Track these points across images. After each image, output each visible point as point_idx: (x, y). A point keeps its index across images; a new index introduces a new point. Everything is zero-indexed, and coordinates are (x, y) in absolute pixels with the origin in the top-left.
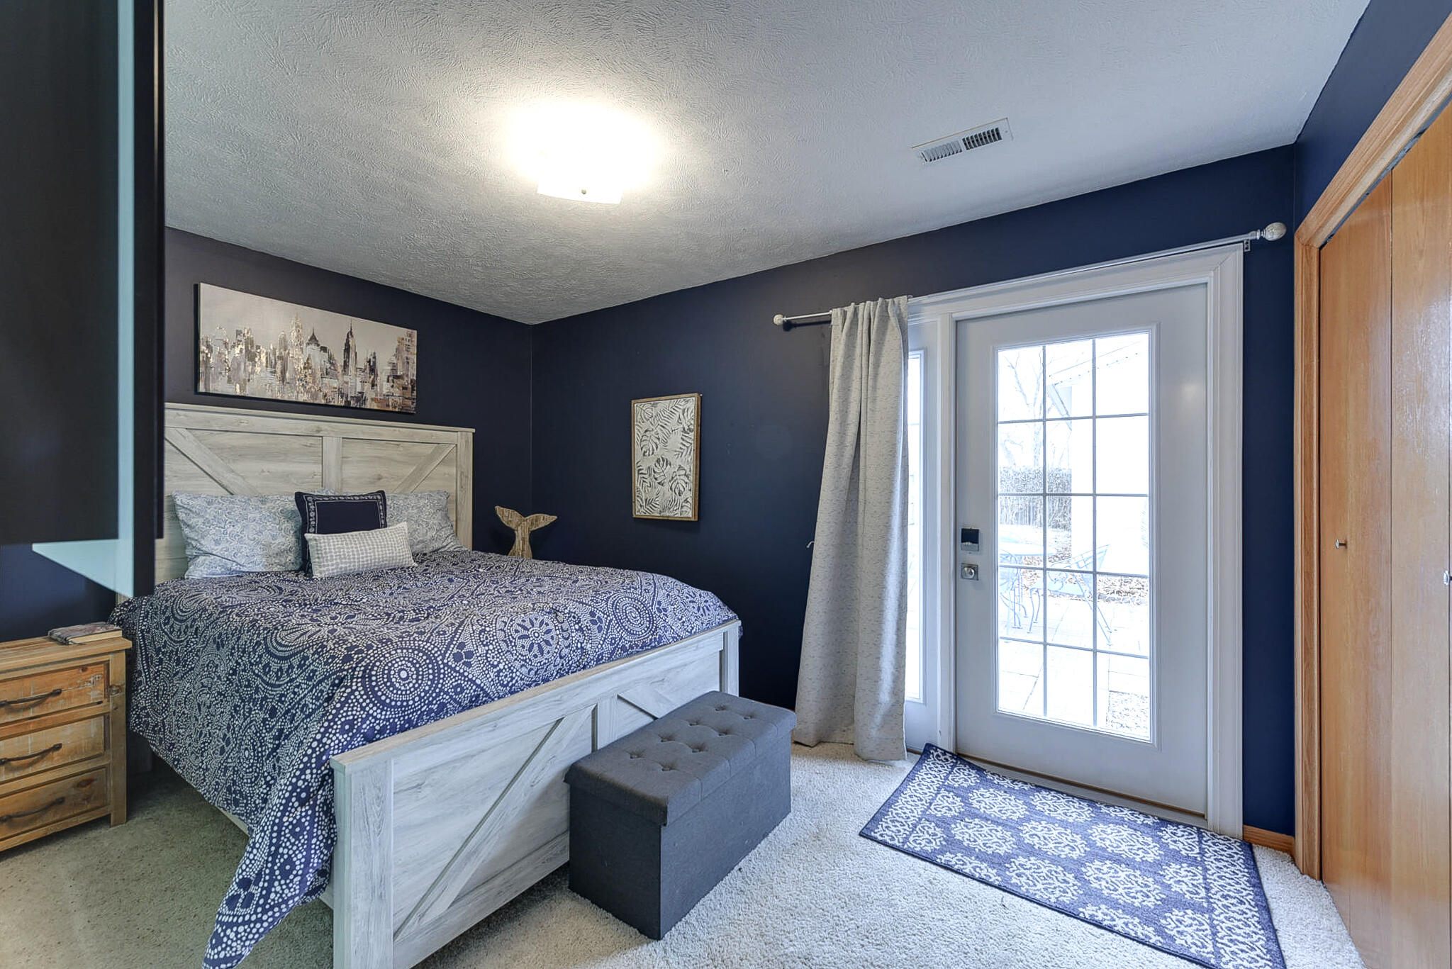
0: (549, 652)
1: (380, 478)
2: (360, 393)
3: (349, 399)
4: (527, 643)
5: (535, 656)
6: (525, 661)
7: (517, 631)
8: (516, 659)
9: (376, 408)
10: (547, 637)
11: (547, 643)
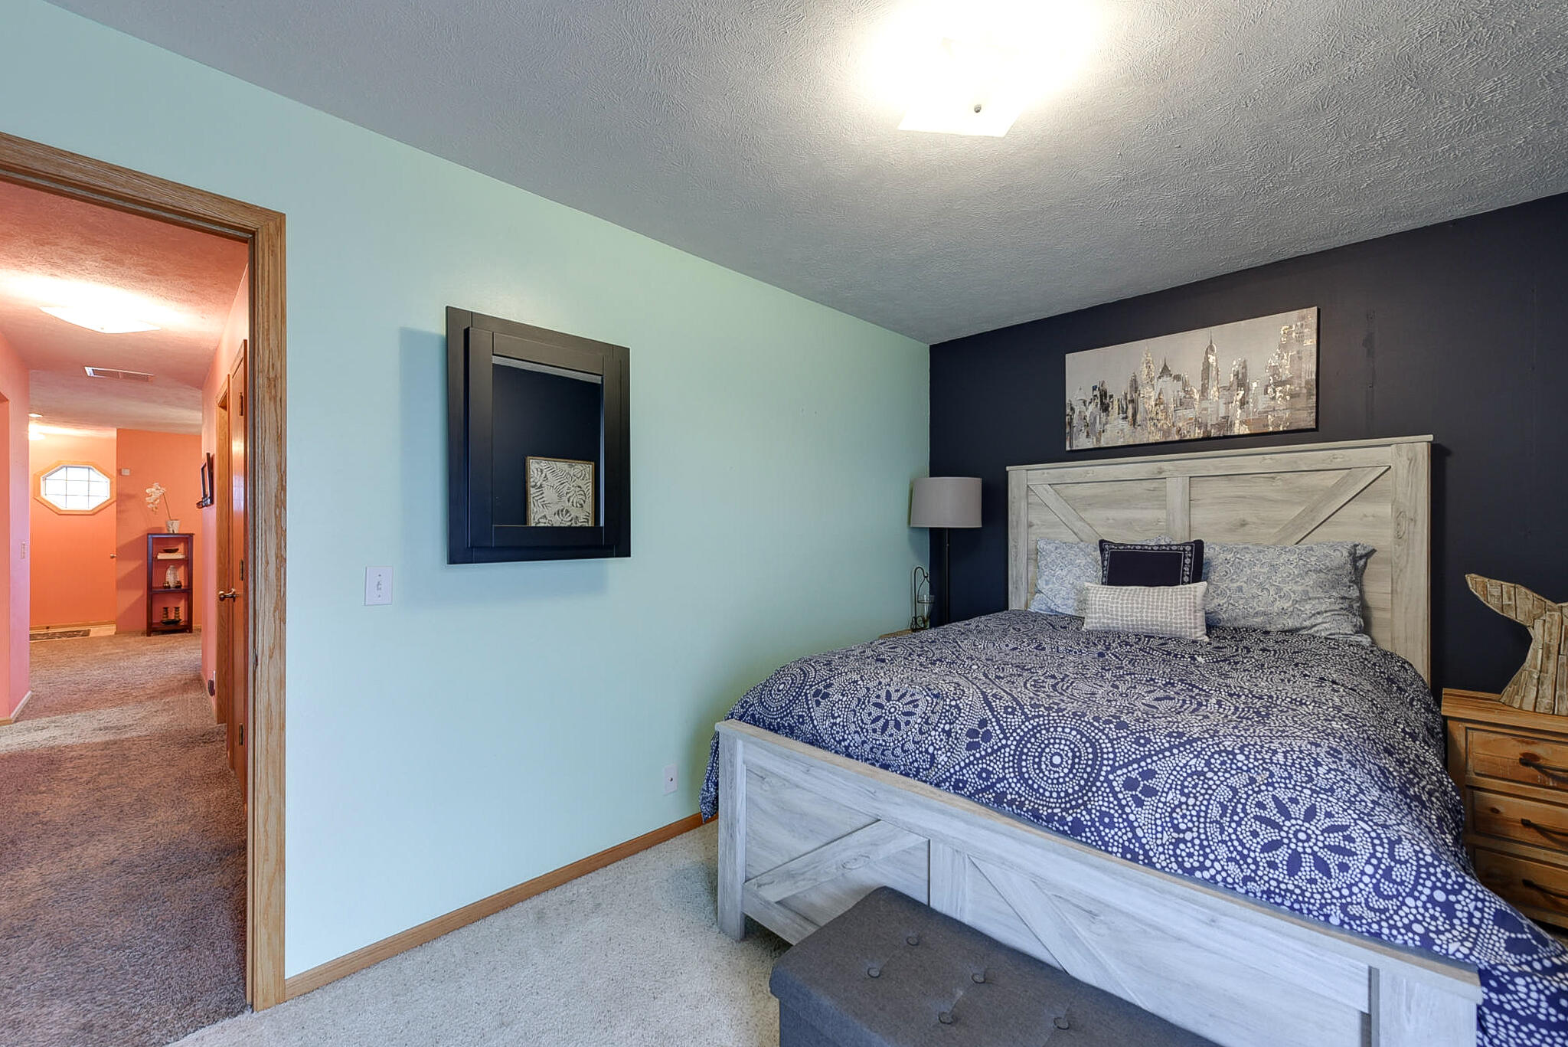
0: (891, 735)
1: (1243, 524)
2: (1223, 418)
3: (1209, 429)
4: (876, 712)
5: (875, 731)
6: (862, 729)
7: (878, 697)
8: (854, 722)
9: (1247, 432)
10: (902, 719)
11: (898, 726)
